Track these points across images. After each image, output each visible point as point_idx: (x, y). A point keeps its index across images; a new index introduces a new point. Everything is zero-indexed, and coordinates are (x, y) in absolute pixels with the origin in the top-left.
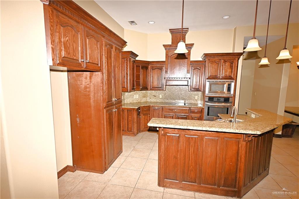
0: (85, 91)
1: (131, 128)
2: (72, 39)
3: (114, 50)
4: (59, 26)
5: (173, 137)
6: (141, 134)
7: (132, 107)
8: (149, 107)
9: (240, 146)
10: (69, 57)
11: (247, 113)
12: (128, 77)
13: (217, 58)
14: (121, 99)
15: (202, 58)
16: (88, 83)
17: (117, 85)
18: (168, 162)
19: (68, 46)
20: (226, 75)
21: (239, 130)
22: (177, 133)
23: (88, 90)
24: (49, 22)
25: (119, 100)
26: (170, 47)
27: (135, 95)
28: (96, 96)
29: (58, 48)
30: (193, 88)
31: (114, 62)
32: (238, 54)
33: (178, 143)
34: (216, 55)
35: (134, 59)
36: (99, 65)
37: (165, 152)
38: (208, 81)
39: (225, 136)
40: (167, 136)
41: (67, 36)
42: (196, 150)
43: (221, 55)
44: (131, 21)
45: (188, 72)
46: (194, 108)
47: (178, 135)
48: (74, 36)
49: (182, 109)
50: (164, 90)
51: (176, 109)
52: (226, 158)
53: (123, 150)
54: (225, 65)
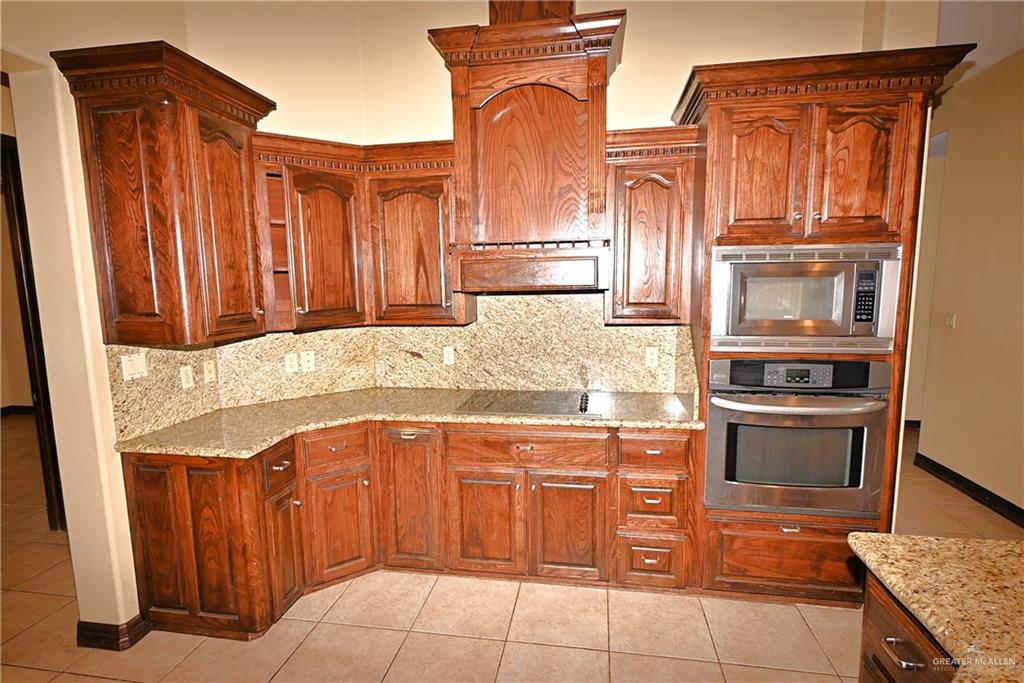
13: (779, 97)
20: (846, 209)
27: (287, 356)
30: (629, 304)
32: (927, 61)
38: (725, 258)
43: (810, 69)
45: (596, 204)
46: (640, 430)
49: (566, 440)
54: (835, 141)
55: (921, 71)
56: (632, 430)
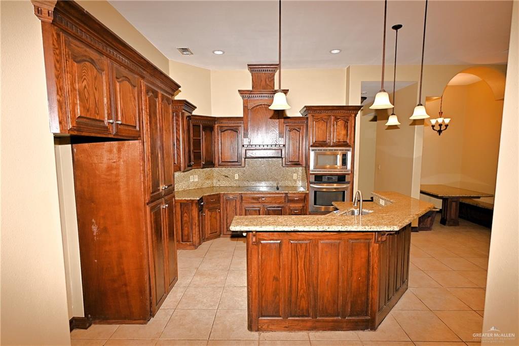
0: (108, 175)
1: (188, 235)
2: (92, 84)
3: (160, 99)
4: (70, 60)
5: (270, 246)
6: (205, 245)
7: (189, 199)
8: (218, 196)
9: (371, 250)
10: (88, 116)
11: (374, 198)
12: (180, 145)
13: (324, 114)
14: (173, 185)
15: (302, 112)
16: (114, 161)
17: (166, 160)
18: (264, 288)
19: (87, 97)
20: (339, 140)
21: (369, 227)
22: (276, 238)
23: (114, 172)
24: (53, 54)
25: (170, 187)
26: (250, 94)
27: (191, 177)
28: (130, 183)
29: (69, 101)
30: (289, 161)
31: (161, 121)
32: (354, 108)
33: (280, 254)
34: (324, 108)
35: (189, 112)
36: (138, 128)
37: (259, 272)
38: (313, 150)
39: (350, 238)
40: (260, 245)
41: (85, 79)
42: (308, 264)
43: (330, 108)
44: (183, 49)
45: (281, 135)
46: (293, 193)
47: (279, 242)
48: (96, 78)
49: (274, 197)
50: (243, 165)
51: (263, 197)
52: (352, 270)
53: (179, 277)
54: (336, 124)
55: (353, 110)
56: (291, 193)
